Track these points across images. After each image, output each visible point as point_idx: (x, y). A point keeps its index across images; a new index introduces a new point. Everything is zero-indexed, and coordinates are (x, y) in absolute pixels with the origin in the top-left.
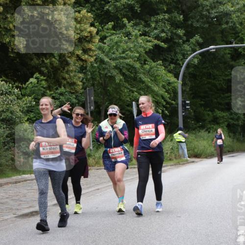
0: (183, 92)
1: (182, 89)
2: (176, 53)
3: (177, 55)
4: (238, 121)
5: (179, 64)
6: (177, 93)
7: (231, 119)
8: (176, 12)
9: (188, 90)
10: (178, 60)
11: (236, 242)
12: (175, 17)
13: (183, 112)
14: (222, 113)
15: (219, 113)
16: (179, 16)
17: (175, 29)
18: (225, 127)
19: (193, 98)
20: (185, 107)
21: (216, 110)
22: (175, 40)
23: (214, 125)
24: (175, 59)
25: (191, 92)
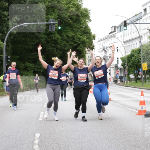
0: (6, 50)
1: (6, 49)
2: (3, 26)
3: (4, 28)
4: (40, 70)
5: (5, 34)
6: (3, 52)
7: (36, 68)
8: (4, 1)
9: (9, 49)
10: (4, 31)
11: (34, 143)
12: (3, 4)
13: (6, 63)
14: (30, 64)
15: (28, 64)
16: (6, 4)
17: (3, 11)
18: (32, 73)
19: (13, 55)
20: (7, 60)
21: (26, 62)
22: (3, 18)
23: (25, 71)
24: (2, 30)
25: (11, 51)
